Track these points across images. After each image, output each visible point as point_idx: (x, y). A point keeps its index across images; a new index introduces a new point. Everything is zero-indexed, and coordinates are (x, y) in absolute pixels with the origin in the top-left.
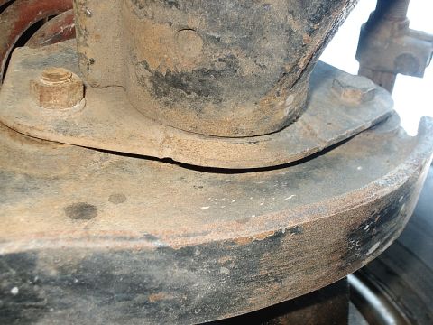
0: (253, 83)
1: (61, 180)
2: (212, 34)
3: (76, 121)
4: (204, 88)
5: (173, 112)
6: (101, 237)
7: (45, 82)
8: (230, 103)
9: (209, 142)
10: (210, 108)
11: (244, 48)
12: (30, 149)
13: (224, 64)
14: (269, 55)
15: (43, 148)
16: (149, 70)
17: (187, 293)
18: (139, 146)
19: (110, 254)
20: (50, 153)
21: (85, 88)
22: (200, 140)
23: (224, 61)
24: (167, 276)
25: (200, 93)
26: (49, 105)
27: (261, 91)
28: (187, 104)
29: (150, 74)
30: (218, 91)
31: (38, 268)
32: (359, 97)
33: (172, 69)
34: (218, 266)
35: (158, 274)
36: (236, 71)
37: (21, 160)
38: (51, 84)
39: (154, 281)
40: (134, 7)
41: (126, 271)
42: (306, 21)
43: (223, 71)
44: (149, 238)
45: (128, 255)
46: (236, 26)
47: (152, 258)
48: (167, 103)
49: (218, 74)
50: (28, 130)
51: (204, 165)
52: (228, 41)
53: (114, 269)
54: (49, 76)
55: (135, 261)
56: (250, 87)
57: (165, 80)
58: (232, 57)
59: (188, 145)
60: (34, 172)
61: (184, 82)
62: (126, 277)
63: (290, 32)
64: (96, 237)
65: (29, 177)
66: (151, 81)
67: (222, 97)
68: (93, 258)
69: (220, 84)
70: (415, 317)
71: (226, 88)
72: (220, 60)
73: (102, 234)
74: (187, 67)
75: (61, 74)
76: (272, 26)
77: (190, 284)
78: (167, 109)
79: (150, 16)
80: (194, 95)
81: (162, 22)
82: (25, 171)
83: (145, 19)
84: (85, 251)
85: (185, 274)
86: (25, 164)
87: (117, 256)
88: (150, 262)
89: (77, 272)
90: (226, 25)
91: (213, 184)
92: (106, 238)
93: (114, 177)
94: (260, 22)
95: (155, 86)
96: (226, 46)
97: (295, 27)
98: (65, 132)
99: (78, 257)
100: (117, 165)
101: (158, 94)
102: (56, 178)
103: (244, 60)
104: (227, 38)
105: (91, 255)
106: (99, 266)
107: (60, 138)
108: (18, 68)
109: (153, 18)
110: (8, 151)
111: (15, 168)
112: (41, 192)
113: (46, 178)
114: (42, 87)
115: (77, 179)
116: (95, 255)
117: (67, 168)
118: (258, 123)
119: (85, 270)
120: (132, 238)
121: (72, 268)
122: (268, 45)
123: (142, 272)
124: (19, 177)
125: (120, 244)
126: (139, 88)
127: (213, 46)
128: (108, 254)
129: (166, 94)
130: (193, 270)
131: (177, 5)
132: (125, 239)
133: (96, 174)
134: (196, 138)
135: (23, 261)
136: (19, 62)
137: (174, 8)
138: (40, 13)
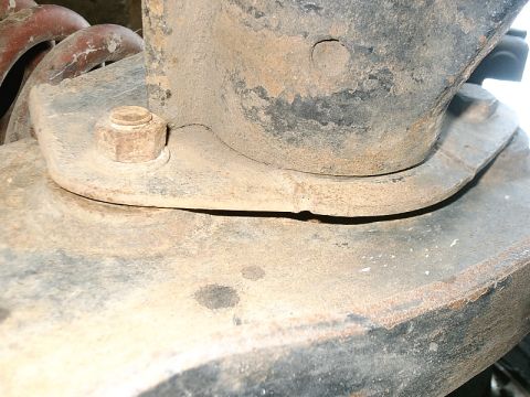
0: (407, 103)
1: (167, 259)
2: (362, 44)
3: (167, 176)
4: (347, 115)
5: (300, 150)
6: (296, 328)
7: (119, 128)
8: (378, 133)
9: (348, 185)
10: (351, 140)
11: (401, 58)
12: (115, 220)
13: (375, 82)
14: (429, 66)
15: (133, 218)
16: (268, 99)
17: (391, 384)
18: (267, 200)
19: (312, 348)
20: (143, 224)
21: (168, 130)
22: (336, 184)
23: (376, 78)
24: (373, 365)
25: (339, 122)
26: (130, 158)
27: (415, 112)
28: (320, 138)
29: (267, 104)
30: (365, 117)
31: (219, 383)
32: (483, 110)
33: (304, 95)
34: (428, 342)
35: (363, 365)
36: (389, 90)
37: (102, 237)
38: (129, 128)
39: (358, 375)
40: (245, 16)
41: (326, 369)
42: (483, 19)
43: (373, 91)
44: (354, 318)
45: (333, 346)
46: (393, 30)
47: (360, 345)
48: (290, 140)
49: (365, 95)
50: (111, 195)
51: (352, 215)
52: (383, 52)
53: (313, 367)
54: (126, 118)
55: (340, 353)
56: (403, 109)
57: (292, 108)
58: (386, 71)
59: (325, 192)
60: (125, 252)
61: (320, 110)
62: (327, 376)
63: (459, 34)
64: (289, 328)
65: (123, 260)
66: (268, 113)
67: (369, 124)
68: (289, 358)
69: (368, 108)
70: (517, 369)
71: (375, 112)
72: (371, 77)
73: (295, 323)
74: (324, 89)
75: (141, 114)
76: (434, 30)
77: (396, 371)
78: (292, 147)
79: (275, 25)
80: (331, 125)
81: (293, 33)
82: (112, 252)
83: (265, 31)
84: (281, 350)
85: (394, 359)
86: (109, 243)
87: (320, 349)
88: (357, 351)
89: (267, 380)
90: (382, 30)
91: (357, 239)
92: (302, 328)
93: (232, 244)
94: (421, 25)
95: (274, 118)
96: (380, 59)
97: (467, 28)
98: (163, 192)
99: (270, 359)
100: (227, 229)
101: (278, 128)
102: (160, 256)
103: (399, 74)
104: (382, 48)
105: (288, 354)
106: (295, 367)
107: (157, 200)
108: (51, 114)
109: (278, 28)
110: (81, 228)
111: (97, 250)
112: (150, 277)
113: (145, 258)
114: (119, 134)
115: (186, 254)
116: (293, 352)
117: (167, 241)
118: (407, 154)
119: (277, 376)
120: (335, 323)
121: (261, 376)
122: (427, 53)
123: (346, 366)
124: (109, 262)
125: (323, 333)
126: (248, 123)
127: (363, 59)
128: (309, 349)
129: (290, 127)
130: (402, 352)
131: (317, 8)
132: (327, 324)
133: (208, 243)
134: (328, 181)
135: (203, 377)
136: (47, 105)
137: (312, 13)
138: (32, 39)
